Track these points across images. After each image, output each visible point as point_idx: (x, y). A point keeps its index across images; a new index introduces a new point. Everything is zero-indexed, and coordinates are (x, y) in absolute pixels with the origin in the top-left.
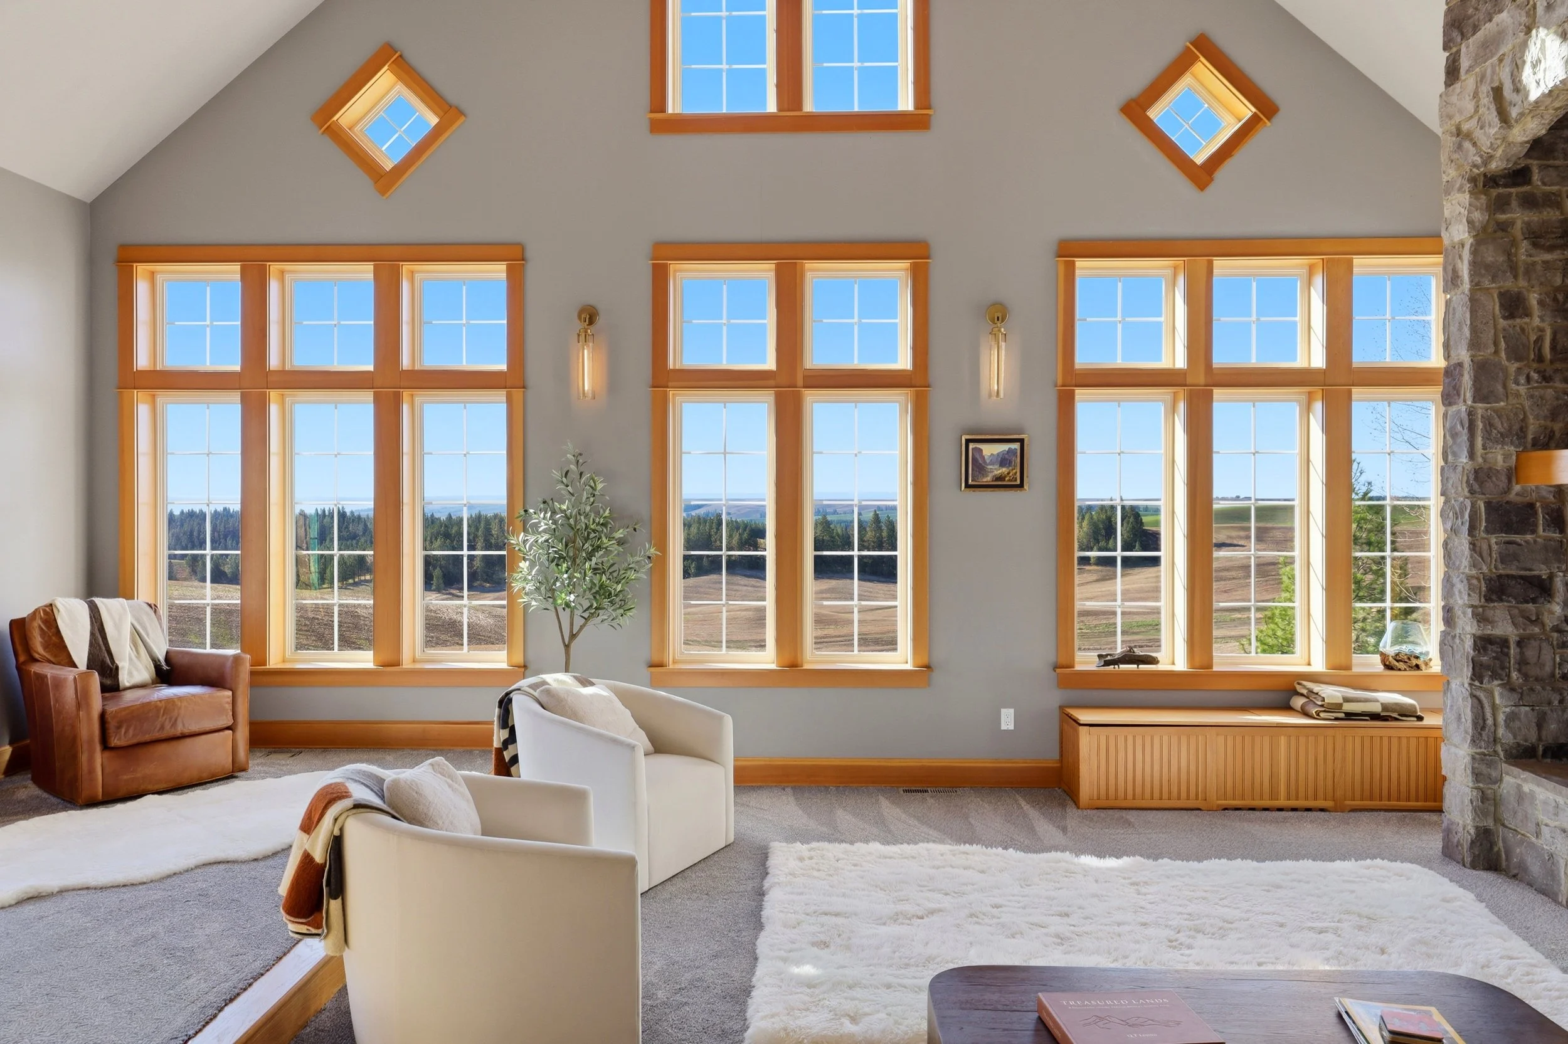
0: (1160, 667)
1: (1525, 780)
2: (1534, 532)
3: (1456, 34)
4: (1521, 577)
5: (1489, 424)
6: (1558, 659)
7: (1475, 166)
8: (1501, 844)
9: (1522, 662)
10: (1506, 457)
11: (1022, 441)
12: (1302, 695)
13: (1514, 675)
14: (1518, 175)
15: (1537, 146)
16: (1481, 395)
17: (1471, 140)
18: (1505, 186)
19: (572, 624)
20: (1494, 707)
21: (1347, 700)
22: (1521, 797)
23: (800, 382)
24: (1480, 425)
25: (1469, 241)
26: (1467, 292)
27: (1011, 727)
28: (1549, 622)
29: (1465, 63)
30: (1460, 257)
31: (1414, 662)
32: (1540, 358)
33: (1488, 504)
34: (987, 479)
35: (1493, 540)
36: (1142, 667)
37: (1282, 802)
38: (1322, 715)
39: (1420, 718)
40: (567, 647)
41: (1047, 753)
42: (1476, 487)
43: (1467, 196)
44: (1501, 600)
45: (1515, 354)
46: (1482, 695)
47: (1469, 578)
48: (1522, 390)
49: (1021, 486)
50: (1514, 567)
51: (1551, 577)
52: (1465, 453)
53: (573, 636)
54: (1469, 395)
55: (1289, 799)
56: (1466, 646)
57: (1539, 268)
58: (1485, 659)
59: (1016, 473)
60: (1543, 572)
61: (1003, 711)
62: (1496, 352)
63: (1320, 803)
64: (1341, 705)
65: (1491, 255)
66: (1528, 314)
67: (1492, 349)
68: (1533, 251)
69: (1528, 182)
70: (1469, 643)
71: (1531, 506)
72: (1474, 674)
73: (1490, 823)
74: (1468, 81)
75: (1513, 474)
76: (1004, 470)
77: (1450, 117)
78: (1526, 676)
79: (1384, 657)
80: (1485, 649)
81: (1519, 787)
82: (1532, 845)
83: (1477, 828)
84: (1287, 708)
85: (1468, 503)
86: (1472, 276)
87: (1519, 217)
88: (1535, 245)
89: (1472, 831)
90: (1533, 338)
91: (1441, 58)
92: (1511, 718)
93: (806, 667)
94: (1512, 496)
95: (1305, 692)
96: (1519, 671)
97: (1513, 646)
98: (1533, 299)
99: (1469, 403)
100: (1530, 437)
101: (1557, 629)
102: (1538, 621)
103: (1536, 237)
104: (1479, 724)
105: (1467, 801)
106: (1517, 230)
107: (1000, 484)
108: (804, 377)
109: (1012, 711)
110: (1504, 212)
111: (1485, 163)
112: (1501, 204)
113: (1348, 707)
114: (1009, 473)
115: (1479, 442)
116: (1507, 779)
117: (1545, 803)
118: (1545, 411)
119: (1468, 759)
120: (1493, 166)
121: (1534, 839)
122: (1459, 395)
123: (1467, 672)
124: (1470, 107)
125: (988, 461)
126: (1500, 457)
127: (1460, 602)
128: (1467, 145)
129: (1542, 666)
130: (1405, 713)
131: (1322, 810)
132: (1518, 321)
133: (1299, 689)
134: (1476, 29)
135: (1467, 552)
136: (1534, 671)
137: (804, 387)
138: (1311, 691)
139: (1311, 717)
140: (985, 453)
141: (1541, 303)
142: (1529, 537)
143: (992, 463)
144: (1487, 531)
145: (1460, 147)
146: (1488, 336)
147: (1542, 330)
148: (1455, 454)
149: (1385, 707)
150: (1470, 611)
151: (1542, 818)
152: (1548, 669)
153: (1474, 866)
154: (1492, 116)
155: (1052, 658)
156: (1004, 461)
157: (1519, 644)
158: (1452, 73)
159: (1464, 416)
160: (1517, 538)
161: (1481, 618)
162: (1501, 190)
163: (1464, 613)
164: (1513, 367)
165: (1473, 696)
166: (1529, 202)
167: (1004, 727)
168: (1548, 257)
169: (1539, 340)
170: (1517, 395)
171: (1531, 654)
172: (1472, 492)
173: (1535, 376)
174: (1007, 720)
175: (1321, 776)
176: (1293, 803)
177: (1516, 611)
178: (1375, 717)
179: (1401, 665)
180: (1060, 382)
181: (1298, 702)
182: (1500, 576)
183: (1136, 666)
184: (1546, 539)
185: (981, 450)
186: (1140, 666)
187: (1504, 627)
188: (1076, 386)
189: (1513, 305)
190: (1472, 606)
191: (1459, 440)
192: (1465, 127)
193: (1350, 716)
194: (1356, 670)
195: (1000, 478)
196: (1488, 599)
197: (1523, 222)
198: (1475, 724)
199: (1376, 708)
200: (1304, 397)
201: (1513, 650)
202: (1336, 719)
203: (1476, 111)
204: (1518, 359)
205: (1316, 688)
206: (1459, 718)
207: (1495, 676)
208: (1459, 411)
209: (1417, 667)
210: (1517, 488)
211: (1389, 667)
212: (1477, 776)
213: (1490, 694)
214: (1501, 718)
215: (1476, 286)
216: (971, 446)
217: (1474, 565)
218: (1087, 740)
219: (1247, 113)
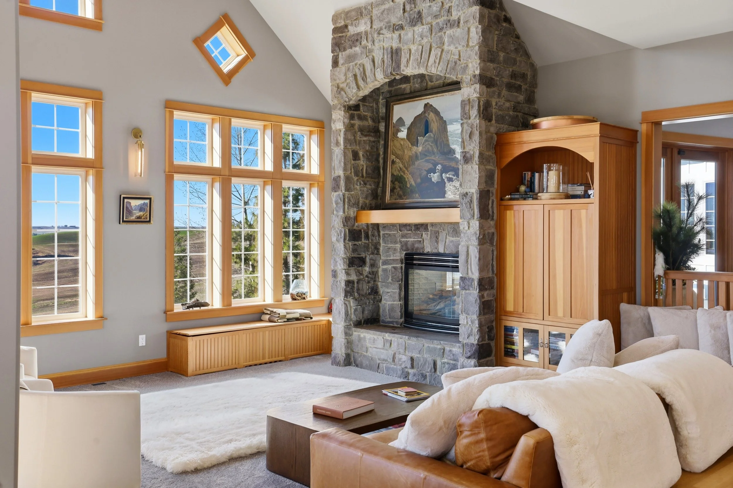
0: (210, 307)
1: (362, 332)
2: (361, 241)
3: (337, 49)
4: (358, 258)
5: (349, 200)
6: (367, 288)
7: (345, 101)
8: (352, 359)
9: (358, 289)
10: (354, 212)
11: (150, 199)
12: (267, 314)
13: (356, 294)
14: (356, 107)
15: (364, 99)
16: (348, 189)
17: (344, 91)
18: (354, 110)
20: (351, 307)
21: (288, 313)
22: (360, 339)
23: (30, 161)
24: (346, 200)
25: (343, 130)
26: (342, 149)
27: (144, 344)
28: (365, 274)
29: (341, 61)
30: (340, 135)
31: (304, 296)
32: (363, 176)
33: (349, 230)
34: (133, 218)
35: (350, 244)
36: (202, 308)
37: (267, 360)
38: (279, 321)
39: (311, 318)
41: (161, 354)
42: (345, 224)
43: (343, 112)
44: (353, 267)
45: (356, 174)
46: (347, 302)
47: (343, 258)
48: (358, 187)
49: (149, 221)
50: (356, 254)
51: (366, 257)
52: (342, 210)
54: (343, 189)
55: (269, 358)
56: (342, 285)
57: (362, 142)
58: (348, 289)
59: (147, 215)
60: (363, 255)
61: (140, 337)
62: (351, 173)
63: (280, 358)
64: (286, 315)
65: (350, 137)
66: (359, 159)
67: (350, 172)
68: (361, 136)
69: (359, 110)
70: (343, 284)
71: (360, 231)
72: (345, 295)
73: (349, 351)
74: (342, 68)
75: (356, 219)
76: (141, 213)
77: (335, 80)
78: (359, 294)
79: (292, 295)
80: (348, 285)
81: (359, 335)
82: (364, 356)
83: (346, 354)
84: (260, 320)
85: (343, 230)
86: (344, 143)
87: (357, 122)
88: (362, 134)
89: (344, 355)
90: (361, 168)
91: (330, 56)
92: (356, 310)
93: (33, 324)
94: (355, 228)
95: (269, 312)
96: (357, 293)
97: (356, 283)
98: (361, 154)
99: (344, 192)
100: (360, 205)
101: (367, 276)
102: (362, 274)
103: (361, 130)
104: (347, 314)
105: (343, 344)
106: (356, 127)
107: (139, 221)
108: (32, 158)
109: (144, 336)
110: (353, 120)
111: (349, 101)
112: (352, 117)
113: (288, 316)
114: (143, 215)
115: (346, 206)
116: (355, 333)
117: (370, 339)
118: (364, 196)
119: (343, 328)
120: (351, 103)
121: (365, 354)
122: (339, 188)
123: (343, 295)
124: (343, 78)
125: (133, 209)
126: (352, 213)
127: (340, 268)
128: (343, 93)
129: (363, 290)
130: (308, 316)
131: (280, 361)
132: (358, 161)
133: (266, 311)
134: (345, 50)
135: (343, 249)
136: (361, 292)
137: (32, 164)
138: (272, 312)
139: (275, 322)
140: (132, 205)
141: (363, 155)
142: (360, 242)
143: (135, 210)
144: (349, 240)
145: (340, 93)
146: (349, 166)
147: (363, 166)
148: (337, 211)
149: (301, 315)
150: (344, 271)
151: (369, 345)
152: (365, 291)
154: (354, 85)
155: (163, 308)
156: (141, 209)
157: (358, 283)
158: (335, 63)
159: (342, 196)
160: (356, 243)
161: (348, 274)
162: (352, 112)
163: (342, 272)
164: (356, 178)
165: (345, 304)
166: (360, 118)
167: (140, 345)
168: (365, 139)
169: (362, 169)
170: (357, 189)
171: (360, 286)
172: (344, 226)
173: (362, 183)
174: (142, 341)
175: (280, 347)
176: (271, 360)
177: (356, 270)
178: (297, 319)
179: (299, 298)
180: (167, 170)
181: (267, 317)
182: (352, 257)
183: (199, 308)
184: (365, 243)
185: (130, 203)
186: (201, 308)
187: (354, 277)
188: (174, 173)
189: (356, 156)
190: (345, 269)
191: (339, 205)
192: (341, 86)
193: (289, 320)
194: (284, 301)
195: (139, 217)
196: (349, 267)
197: (358, 125)
198: (345, 314)
199: (297, 315)
200: (262, 183)
201: (356, 285)
202: (284, 322)
203: (346, 80)
204: (357, 176)
205: (275, 310)
206: (340, 312)
207: (351, 295)
208: (339, 195)
209: (304, 298)
210: (356, 224)
211: (294, 299)
212: (346, 334)
213: (349, 302)
214: (353, 310)
215: (345, 147)
216: (126, 200)
217: (345, 253)
218: (191, 343)
219: (243, 53)
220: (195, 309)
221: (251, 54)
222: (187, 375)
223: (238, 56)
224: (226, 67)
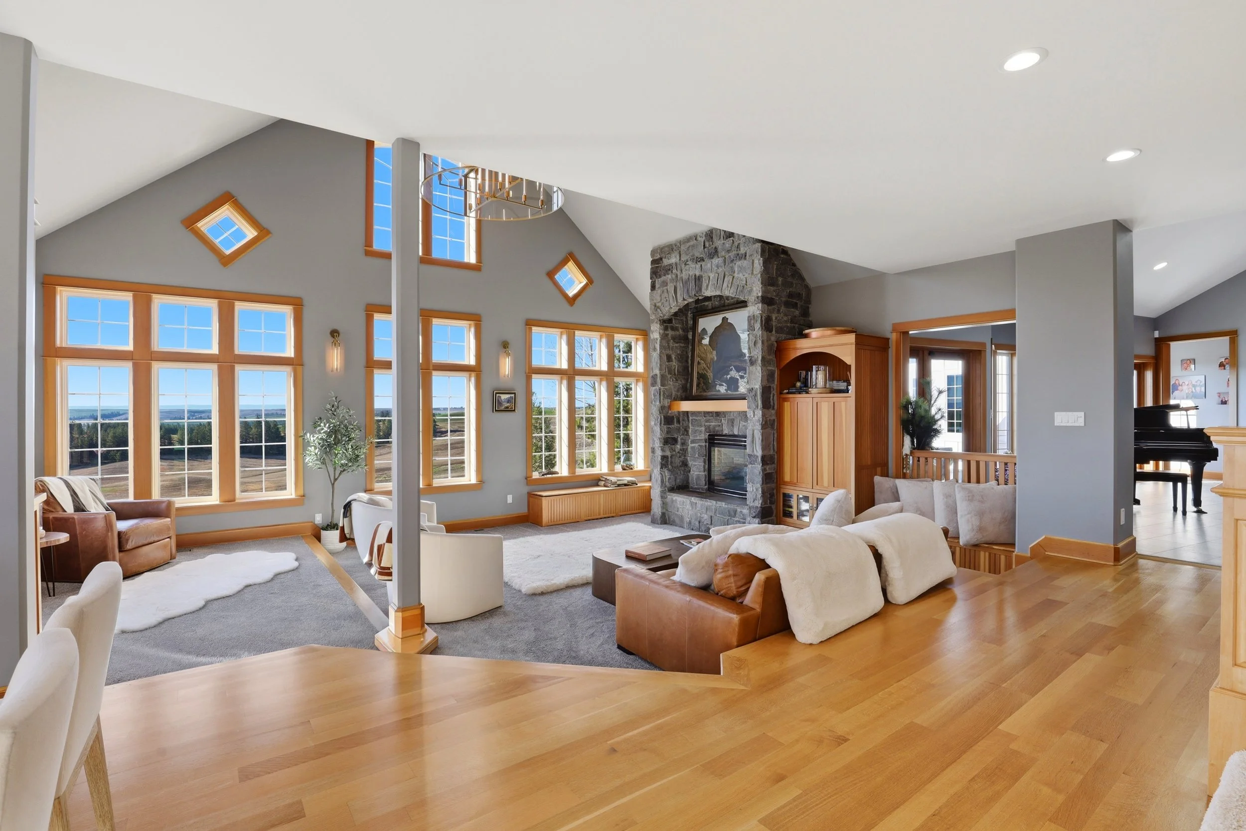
0: (559, 475)
1: (675, 496)
2: (674, 424)
3: (654, 276)
4: (672, 438)
5: (664, 393)
6: (679, 462)
7: (661, 317)
8: (667, 516)
9: (671, 462)
10: (668, 402)
11: (515, 393)
12: (603, 480)
13: (670, 467)
14: (670, 321)
15: (676, 314)
16: (663, 385)
17: (660, 309)
19: (335, 474)
20: (665, 476)
21: (618, 480)
22: (673, 501)
23: (431, 368)
24: (662, 393)
25: (659, 339)
26: (659, 353)
27: (511, 502)
28: (677, 451)
29: (657, 286)
30: (657, 343)
31: (631, 467)
32: (675, 374)
33: (664, 417)
34: (503, 408)
35: (665, 427)
36: (554, 475)
37: (602, 516)
38: (612, 486)
39: (637, 484)
40: (333, 485)
41: (523, 510)
42: (661, 412)
43: (659, 325)
44: (667, 445)
45: (670, 373)
47: (660, 439)
48: (671, 383)
49: (514, 410)
50: (670, 435)
51: (677, 437)
52: (658, 401)
53: (336, 480)
54: (659, 384)
55: (604, 515)
57: (675, 348)
58: (664, 462)
59: (513, 405)
60: (676, 436)
61: (509, 496)
63: (612, 515)
64: (617, 482)
65: (665, 344)
66: (672, 361)
67: (664, 371)
68: (673, 343)
69: (672, 323)
70: (659, 458)
71: (673, 417)
72: (661, 468)
73: (664, 511)
74: (658, 291)
75: (670, 407)
76: (509, 404)
77: (653, 300)
78: (672, 467)
79: (622, 466)
80: (663, 459)
81: (672, 499)
82: (676, 514)
83: (662, 512)
84: (598, 485)
85: (659, 416)
86: (660, 349)
87: (670, 333)
88: (674, 341)
89: (661, 514)
90: (673, 368)
92: (669, 479)
93: (434, 486)
94: (669, 414)
95: (604, 479)
96: (671, 465)
97: (669, 457)
98: (673, 357)
99: (659, 386)
100: (673, 397)
101: (678, 452)
102: (675, 451)
103: (674, 338)
104: (662, 481)
105: (659, 505)
106: (670, 336)
107: (507, 410)
108: (433, 366)
109: (511, 496)
110: (667, 331)
111: (664, 316)
112: (666, 329)
113: (619, 483)
114: (510, 406)
115: (662, 398)
116: (668, 497)
117: (680, 501)
118: (676, 390)
119: (659, 492)
120: (665, 317)
121: (677, 513)
122: (656, 384)
123: (659, 467)
124: (659, 299)
126: (666, 402)
127: (657, 446)
128: (658, 310)
129: (675, 463)
130: (634, 483)
131: (612, 517)
132: (671, 363)
133: (602, 479)
134: (660, 277)
135: (659, 431)
136: (674, 465)
137: (433, 370)
138: (606, 479)
139: (608, 487)
141: (675, 358)
142: (673, 426)
143: (504, 402)
144: (664, 425)
145: (656, 310)
146: (664, 367)
147: (675, 366)
148: (655, 401)
149: (628, 482)
150: (660, 448)
151: (679, 506)
152: (677, 464)
153: (661, 524)
154: (667, 304)
155: (525, 475)
156: (508, 401)
157: (671, 457)
158: (653, 287)
159: (658, 390)
160: (670, 426)
161: (663, 450)
162: (666, 324)
163: (659, 449)
164: (669, 376)
165: (661, 474)
166: (673, 329)
167: (508, 502)
168: (677, 345)
169: (675, 369)
170: (670, 385)
171: (673, 460)
172: (660, 413)
173: (674, 379)
174: (510, 499)
175: (612, 506)
177: (670, 448)
178: (625, 485)
179: (628, 469)
180: (527, 372)
181: (603, 483)
182: (667, 438)
183: (551, 476)
184: (677, 426)
185: (501, 397)
187: (668, 453)
188: (532, 374)
189: (669, 358)
190: (661, 447)
191: (656, 397)
192: (657, 305)
193: (619, 485)
194: (615, 471)
195: (507, 407)
196: (664, 445)
198: (661, 482)
199: (626, 482)
200: (599, 380)
201: (669, 459)
202: (616, 487)
203: (661, 300)
204: (670, 374)
205: (608, 478)
206: (657, 480)
207: (665, 467)
208: (656, 389)
209: (632, 469)
210: (670, 412)
211: (624, 469)
212: (662, 497)
213: (664, 472)
214: (667, 479)
215: (661, 352)
216: (497, 395)
217: (661, 435)
218: (545, 502)
219: (584, 281)
220: (548, 476)
221: (590, 281)
222: (542, 526)
223: (581, 283)
224: (571, 293)
